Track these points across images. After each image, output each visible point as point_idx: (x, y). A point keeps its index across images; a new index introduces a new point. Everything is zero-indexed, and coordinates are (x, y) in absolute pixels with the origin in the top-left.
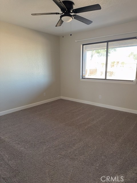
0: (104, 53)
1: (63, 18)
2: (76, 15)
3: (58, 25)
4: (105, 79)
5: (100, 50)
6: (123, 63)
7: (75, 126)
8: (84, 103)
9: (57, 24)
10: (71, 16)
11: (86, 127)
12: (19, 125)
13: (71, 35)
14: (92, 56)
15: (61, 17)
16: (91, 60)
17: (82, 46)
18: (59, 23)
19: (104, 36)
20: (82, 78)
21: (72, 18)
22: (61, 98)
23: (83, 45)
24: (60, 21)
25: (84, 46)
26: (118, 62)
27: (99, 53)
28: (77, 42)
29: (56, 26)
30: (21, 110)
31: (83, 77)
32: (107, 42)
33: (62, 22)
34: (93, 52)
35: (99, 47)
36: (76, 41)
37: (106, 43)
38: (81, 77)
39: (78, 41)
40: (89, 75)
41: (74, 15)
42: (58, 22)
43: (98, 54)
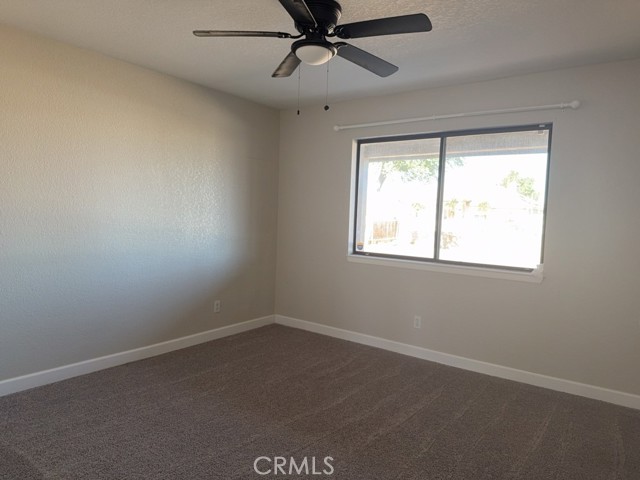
0: (423, 170)
1: (301, 52)
2: (345, 44)
3: (280, 72)
4: (436, 260)
5: (408, 162)
6: (483, 205)
7: (328, 433)
8: (357, 344)
9: (279, 69)
10: (328, 45)
11: (370, 437)
12: (116, 422)
13: (327, 108)
14: (382, 179)
15: (295, 47)
16: (379, 190)
17: (355, 145)
18: (284, 66)
19: (433, 118)
20: (355, 252)
21: (331, 54)
22: (277, 322)
23: (360, 142)
24: (291, 58)
25: (362, 145)
26: (468, 203)
27: (404, 169)
28: (340, 130)
29: (274, 75)
30: (127, 364)
31: (357, 250)
32: (443, 136)
33: (297, 62)
34: (386, 164)
35: (415, 150)
36: (336, 128)
37: (439, 139)
38: (350, 249)
39: (342, 128)
40: (372, 239)
41: (338, 44)
42: (284, 62)
43: (403, 173)
